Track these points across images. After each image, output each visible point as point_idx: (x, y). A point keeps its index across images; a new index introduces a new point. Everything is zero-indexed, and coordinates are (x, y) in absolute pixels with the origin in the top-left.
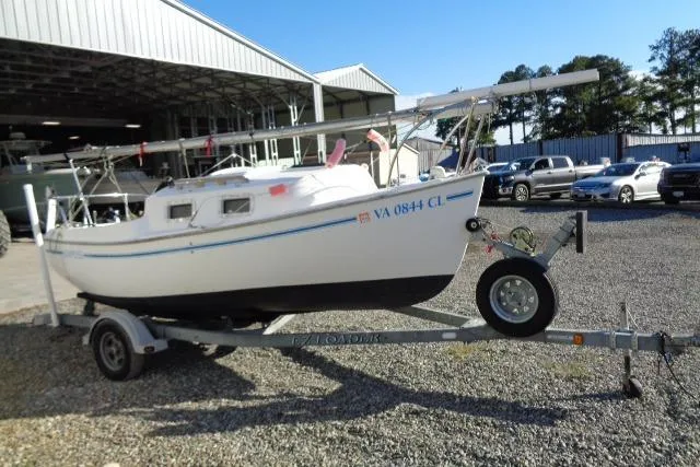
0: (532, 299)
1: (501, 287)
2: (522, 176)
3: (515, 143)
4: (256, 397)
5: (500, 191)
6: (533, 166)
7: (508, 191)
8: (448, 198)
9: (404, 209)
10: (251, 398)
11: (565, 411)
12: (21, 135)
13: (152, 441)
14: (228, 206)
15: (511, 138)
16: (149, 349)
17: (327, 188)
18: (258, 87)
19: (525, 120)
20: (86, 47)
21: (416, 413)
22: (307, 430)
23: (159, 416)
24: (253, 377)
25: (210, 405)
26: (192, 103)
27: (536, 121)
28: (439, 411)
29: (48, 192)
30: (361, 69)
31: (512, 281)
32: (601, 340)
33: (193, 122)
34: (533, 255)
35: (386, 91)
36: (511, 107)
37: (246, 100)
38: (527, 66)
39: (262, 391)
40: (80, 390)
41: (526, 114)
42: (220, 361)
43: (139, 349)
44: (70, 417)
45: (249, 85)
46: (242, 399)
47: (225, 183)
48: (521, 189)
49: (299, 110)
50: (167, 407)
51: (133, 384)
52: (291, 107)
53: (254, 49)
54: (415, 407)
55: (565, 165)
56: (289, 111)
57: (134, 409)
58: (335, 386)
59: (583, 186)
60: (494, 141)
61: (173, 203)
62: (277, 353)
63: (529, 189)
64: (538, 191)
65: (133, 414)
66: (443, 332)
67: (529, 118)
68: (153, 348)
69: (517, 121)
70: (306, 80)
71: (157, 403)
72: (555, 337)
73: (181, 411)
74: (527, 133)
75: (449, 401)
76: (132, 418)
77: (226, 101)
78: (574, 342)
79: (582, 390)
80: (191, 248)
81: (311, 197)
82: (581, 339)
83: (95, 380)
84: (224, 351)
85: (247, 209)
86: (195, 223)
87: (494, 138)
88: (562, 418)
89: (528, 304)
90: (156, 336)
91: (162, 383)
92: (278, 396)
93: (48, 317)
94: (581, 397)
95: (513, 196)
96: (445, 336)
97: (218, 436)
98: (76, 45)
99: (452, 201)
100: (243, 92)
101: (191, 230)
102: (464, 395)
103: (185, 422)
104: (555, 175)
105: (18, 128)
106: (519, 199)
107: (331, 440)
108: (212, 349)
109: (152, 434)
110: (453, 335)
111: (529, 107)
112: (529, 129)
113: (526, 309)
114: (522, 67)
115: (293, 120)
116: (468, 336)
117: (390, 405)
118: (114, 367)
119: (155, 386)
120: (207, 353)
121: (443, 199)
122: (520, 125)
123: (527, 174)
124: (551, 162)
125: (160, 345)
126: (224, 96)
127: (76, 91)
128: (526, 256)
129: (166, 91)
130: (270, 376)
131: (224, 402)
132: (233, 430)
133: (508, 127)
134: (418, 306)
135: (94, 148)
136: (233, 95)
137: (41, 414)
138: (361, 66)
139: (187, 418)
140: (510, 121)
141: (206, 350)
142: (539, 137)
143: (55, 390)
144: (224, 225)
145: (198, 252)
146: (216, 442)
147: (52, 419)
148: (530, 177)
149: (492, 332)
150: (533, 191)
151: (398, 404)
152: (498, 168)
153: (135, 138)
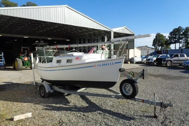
0: (132, 90)
1: (126, 86)
2: (170, 59)
3: (176, 49)
4: (68, 105)
5: (163, 62)
6: (173, 56)
7: (165, 63)
8: (115, 63)
9: (104, 65)
10: (67, 105)
11: (135, 118)
12: (42, 41)
13: (42, 110)
14: (68, 61)
15: (175, 47)
16: (49, 92)
17: (89, 59)
18: (98, 32)
19: (180, 42)
20: (56, 22)
21: (100, 113)
22: (74, 113)
23: (47, 106)
24: (71, 101)
25: (58, 106)
26: (82, 35)
27: (183, 43)
28: (105, 114)
29: (37, 55)
30: (125, 28)
31: (128, 85)
32: (148, 102)
33: (82, 40)
34: (134, 79)
35: (132, 34)
36: (176, 38)
37: (95, 35)
38: (182, 27)
39: (71, 104)
40: (35, 99)
41: (180, 41)
42: (66, 97)
43: (47, 91)
44: (30, 104)
45: (95, 31)
46: (65, 105)
47: (68, 56)
48: (169, 62)
49: (107, 38)
50: (49, 105)
51: (45, 99)
52: (105, 37)
53: (96, 22)
54: (101, 112)
55: (184, 56)
56: (105, 38)
57: (43, 104)
58: (87, 105)
59: (187, 63)
60: (170, 48)
61: (58, 60)
62: (79, 97)
63: (171, 62)
64: (174, 63)
65: (42, 105)
66: (112, 95)
67: (181, 42)
68: (50, 92)
69: (177, 42)
70: (109, 30)
71: (48, 103)
72: (138, 100)
73: (52, 106)
74: (180, 46)
75: (110, 112)
76: (41, 106)
77: (90, 35)
78: (141, 102)
79: (144, 115)
80: (59, 70)
81: (85, 60)
82: (143, 101)
83: (39, 97)
84: (68, 95)
85: (71, 62)
86: (60, 64)
87: (170, 47)
88: (133, 120)
89: (131, 91)
90: (52, 89)
91: (51, 99)
92: (73, 106)
93: (33, 83)
94: (142, 116)
95: (166, 64)
96: (112, 96)
97: (56, 112)
98: (54, 22)
99: (116, 64)
100: (94, 33)
101: (59, 66)
102: (114, 111)
103: (51, 108)
104: (180, 59)
105: (42, 40)
106: (168, 65)
107: (77, 116)
108: (66, 94)
109: (43, 109)
110: (114, 97)
111: (182, 39)
112: (181, 45)
113: (131, 92)
114: (180, 27)
115: (106, 40)
116: (118, 97)
117: (95, 111)
118: (43, 95)
119: (50, 100)
120: (65, 95)
121: (114, 63)
122: (179, 44)
123: (171, 58)
124: (179, 55)
125: (52, 91)
126: (89, 34)
127: (55, 32)
128: (132, 79)
129: (80, 31)
130: (74, 101)
131: (61, 105)
132: (59, 111)
133: (175, 44)
134: (110, 88)
135: (48, 46)
136: (91, 33)
137: (25, 102)
138: (125, 27)
139: (52, 107)
140: (175, 43)
141: (65, 94)
142: (184, 47)
143: (30, 98)
144: (66, 65)
145: (60, 71)
146: (54, 113)
147: (26, 104)
148: (172, 59)
149: (123, 97)
150: (173, 63)
151: (97, 111)
152: (164, 56)
153: (66, 43)
